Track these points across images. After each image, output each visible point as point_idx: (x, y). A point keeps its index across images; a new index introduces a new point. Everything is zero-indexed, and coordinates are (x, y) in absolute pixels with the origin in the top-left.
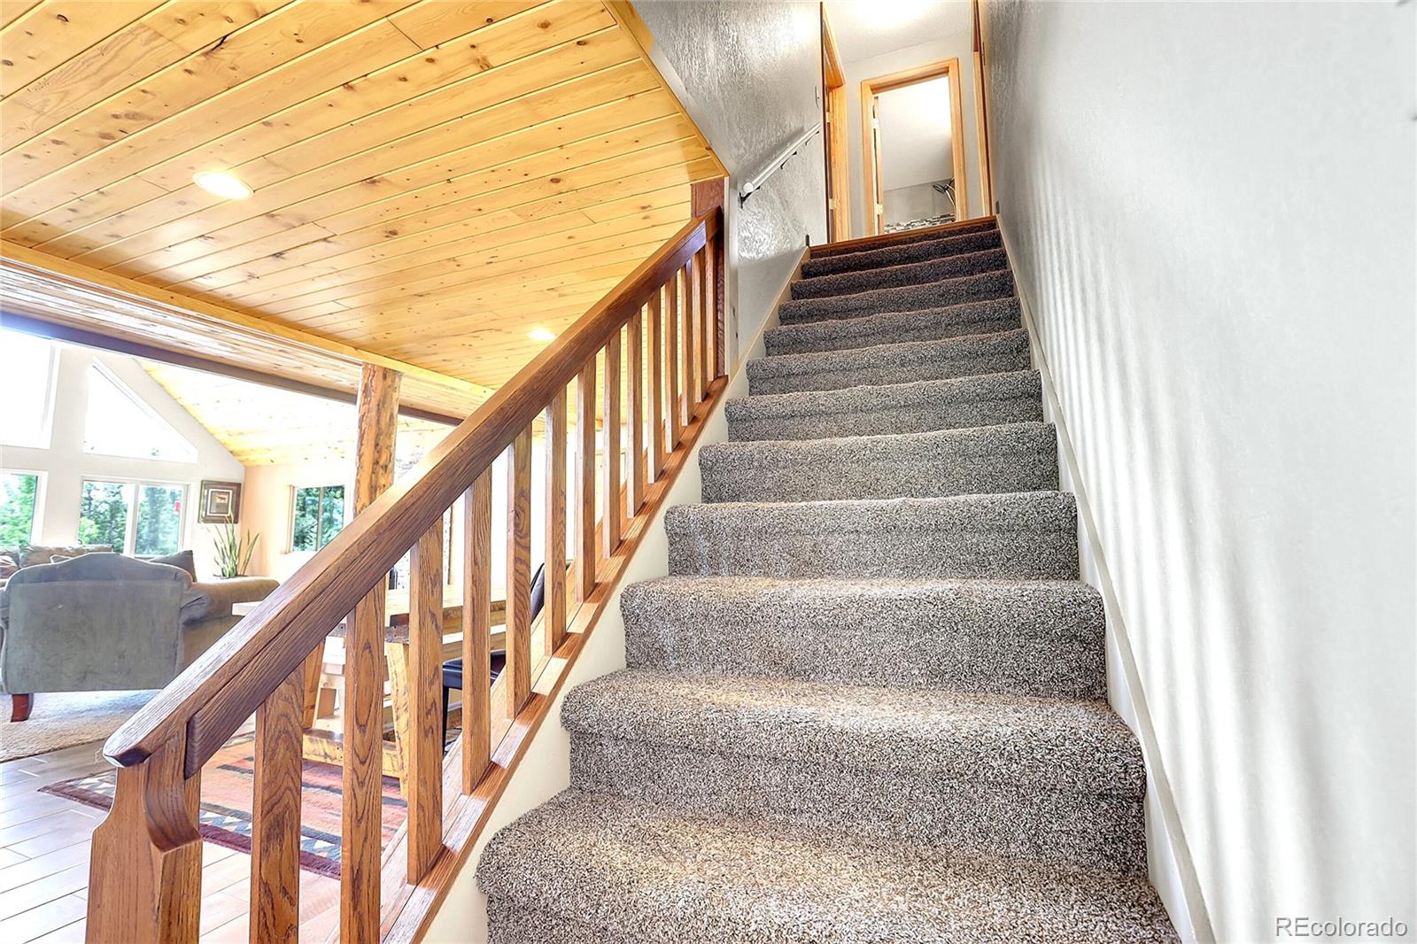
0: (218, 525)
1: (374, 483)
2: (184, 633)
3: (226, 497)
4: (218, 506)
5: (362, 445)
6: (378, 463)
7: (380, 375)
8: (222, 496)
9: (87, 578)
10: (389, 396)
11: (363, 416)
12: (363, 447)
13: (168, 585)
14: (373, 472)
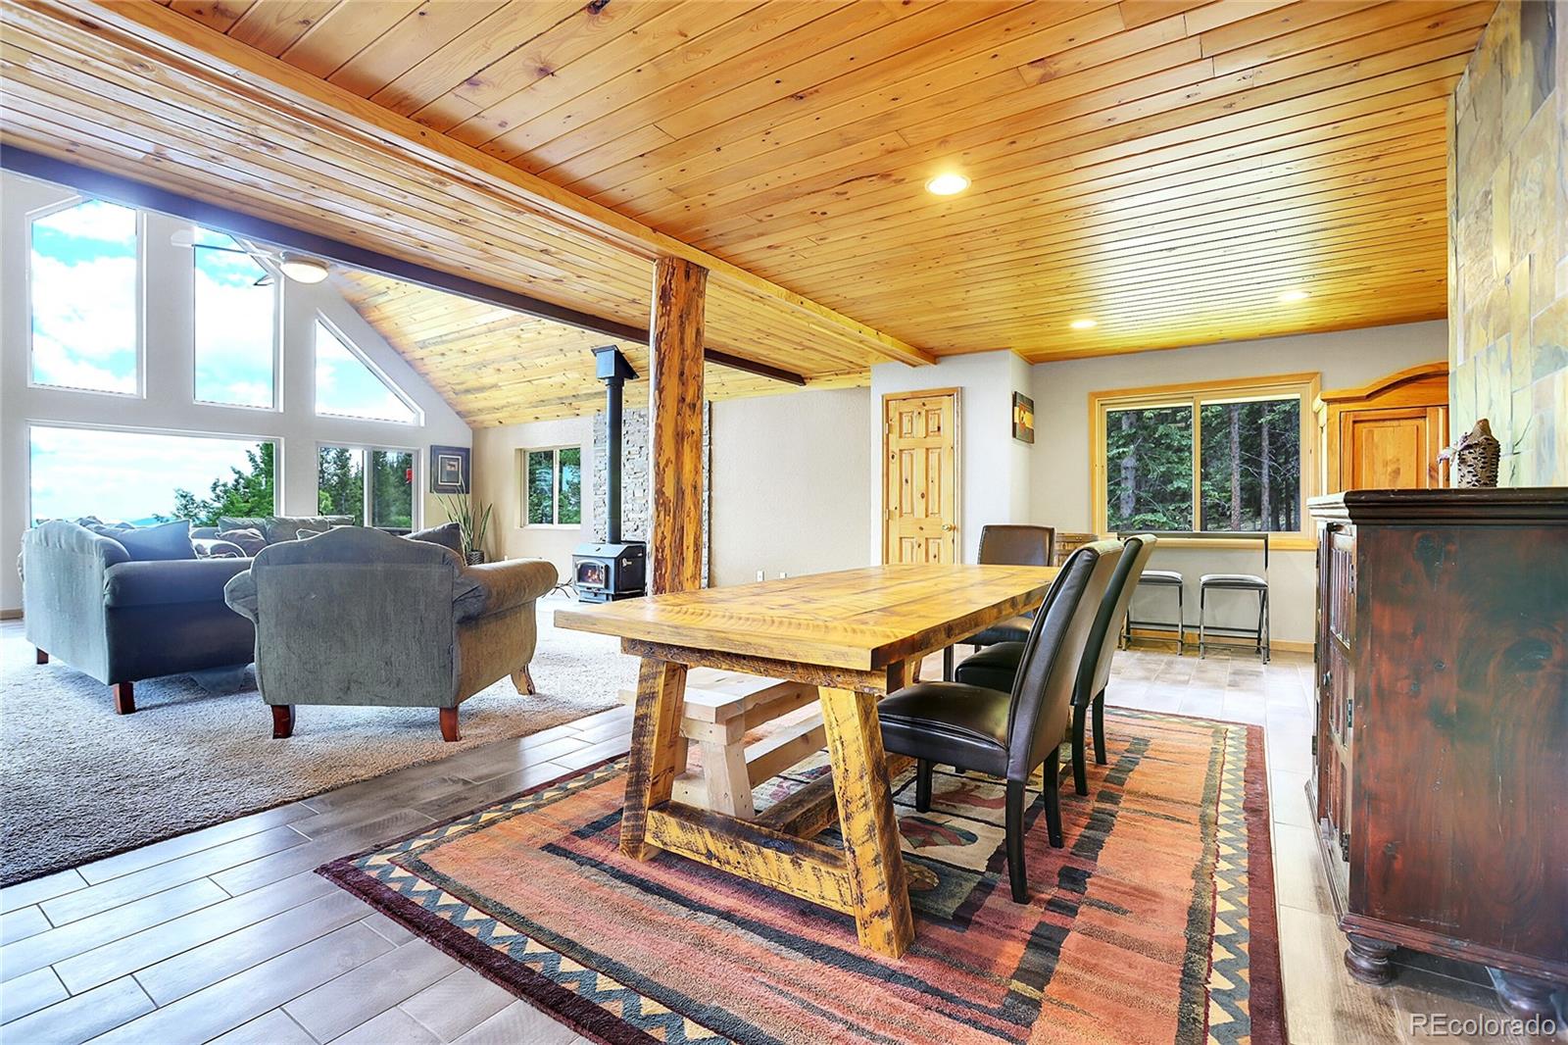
0: (450, 495)
1: (679, 429)
2: (459, 634)
3: (456, 463)
4: (449, 473)
5: (661, 374)
6: (683, 400)
7: (680, 273)
8: (452, 463)
9: (340, 561)
10: (694, 303)
11: (662, 333)
12: (663, 377)
13: (436, 571)
14: (679, 414)
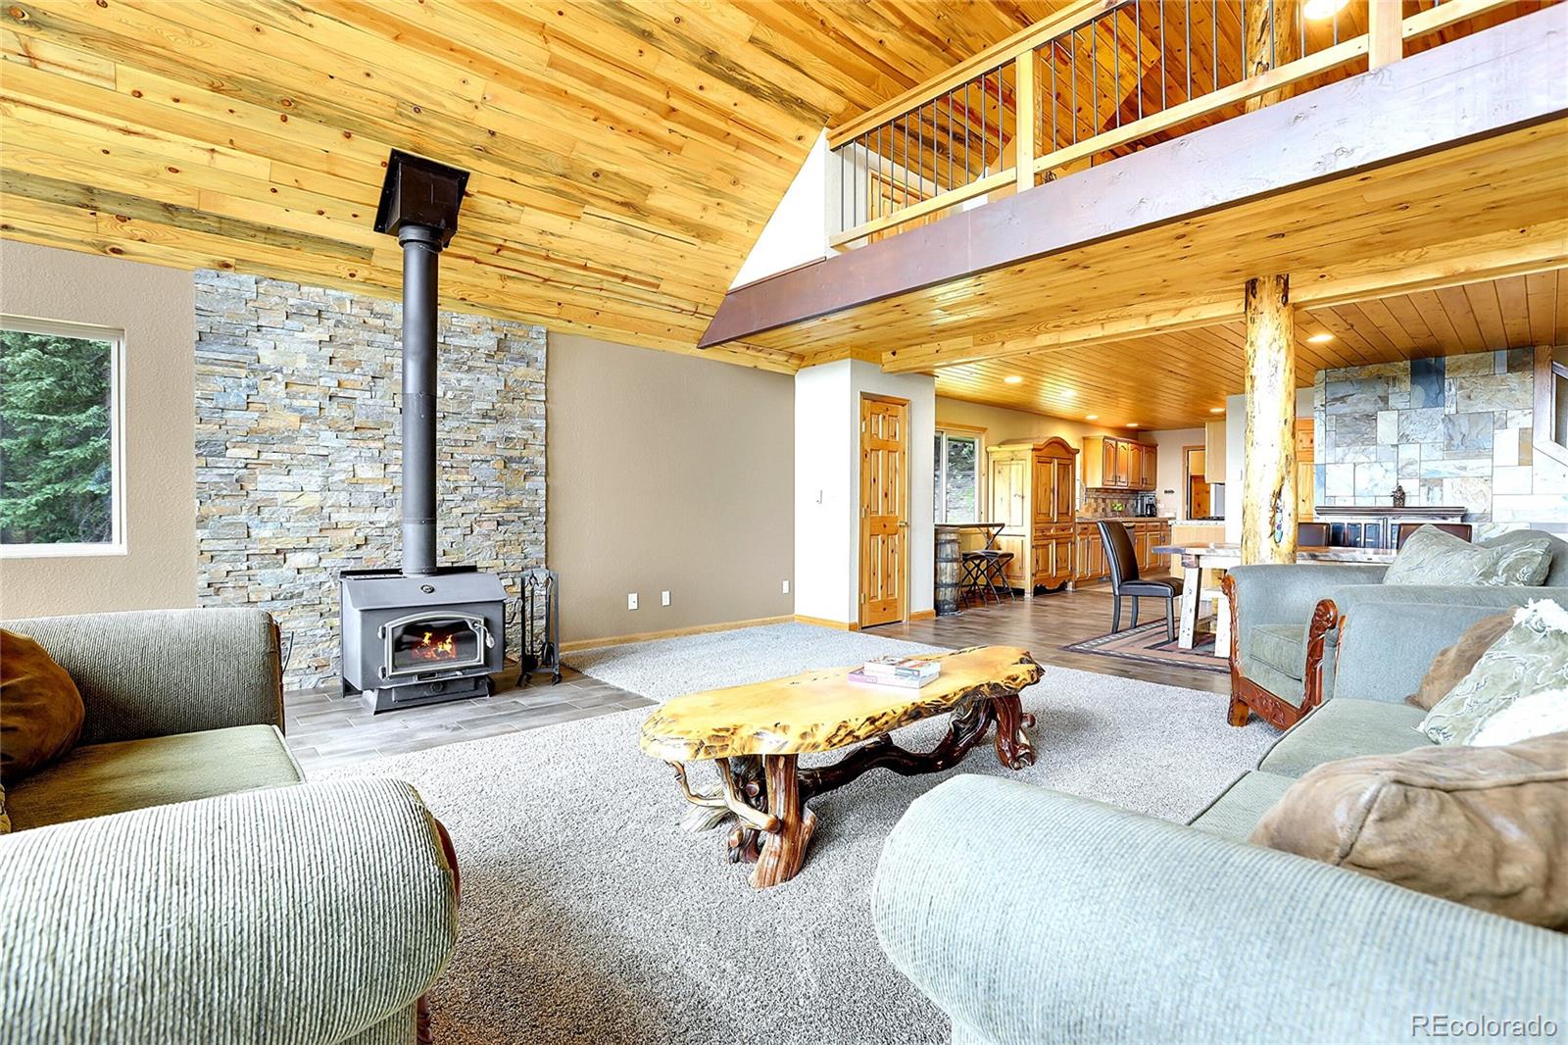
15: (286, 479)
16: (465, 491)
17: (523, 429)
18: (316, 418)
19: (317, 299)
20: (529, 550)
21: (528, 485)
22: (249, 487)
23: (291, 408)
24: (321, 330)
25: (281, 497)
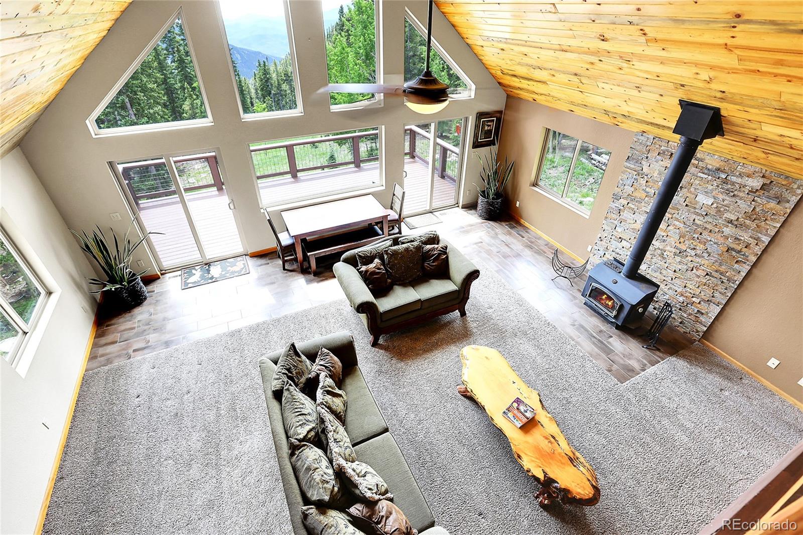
3: (491, 124)
4: (487, 132)
15: (632, 215)
16: (698, 252)
17: (751, 237)
18: (651, 197)
19: (673, 148)
20: (717, 294)
21: (736, 266)
22: (621, 213)
23: (644, 190)
24: (669, 162)
25: (629, 221)
